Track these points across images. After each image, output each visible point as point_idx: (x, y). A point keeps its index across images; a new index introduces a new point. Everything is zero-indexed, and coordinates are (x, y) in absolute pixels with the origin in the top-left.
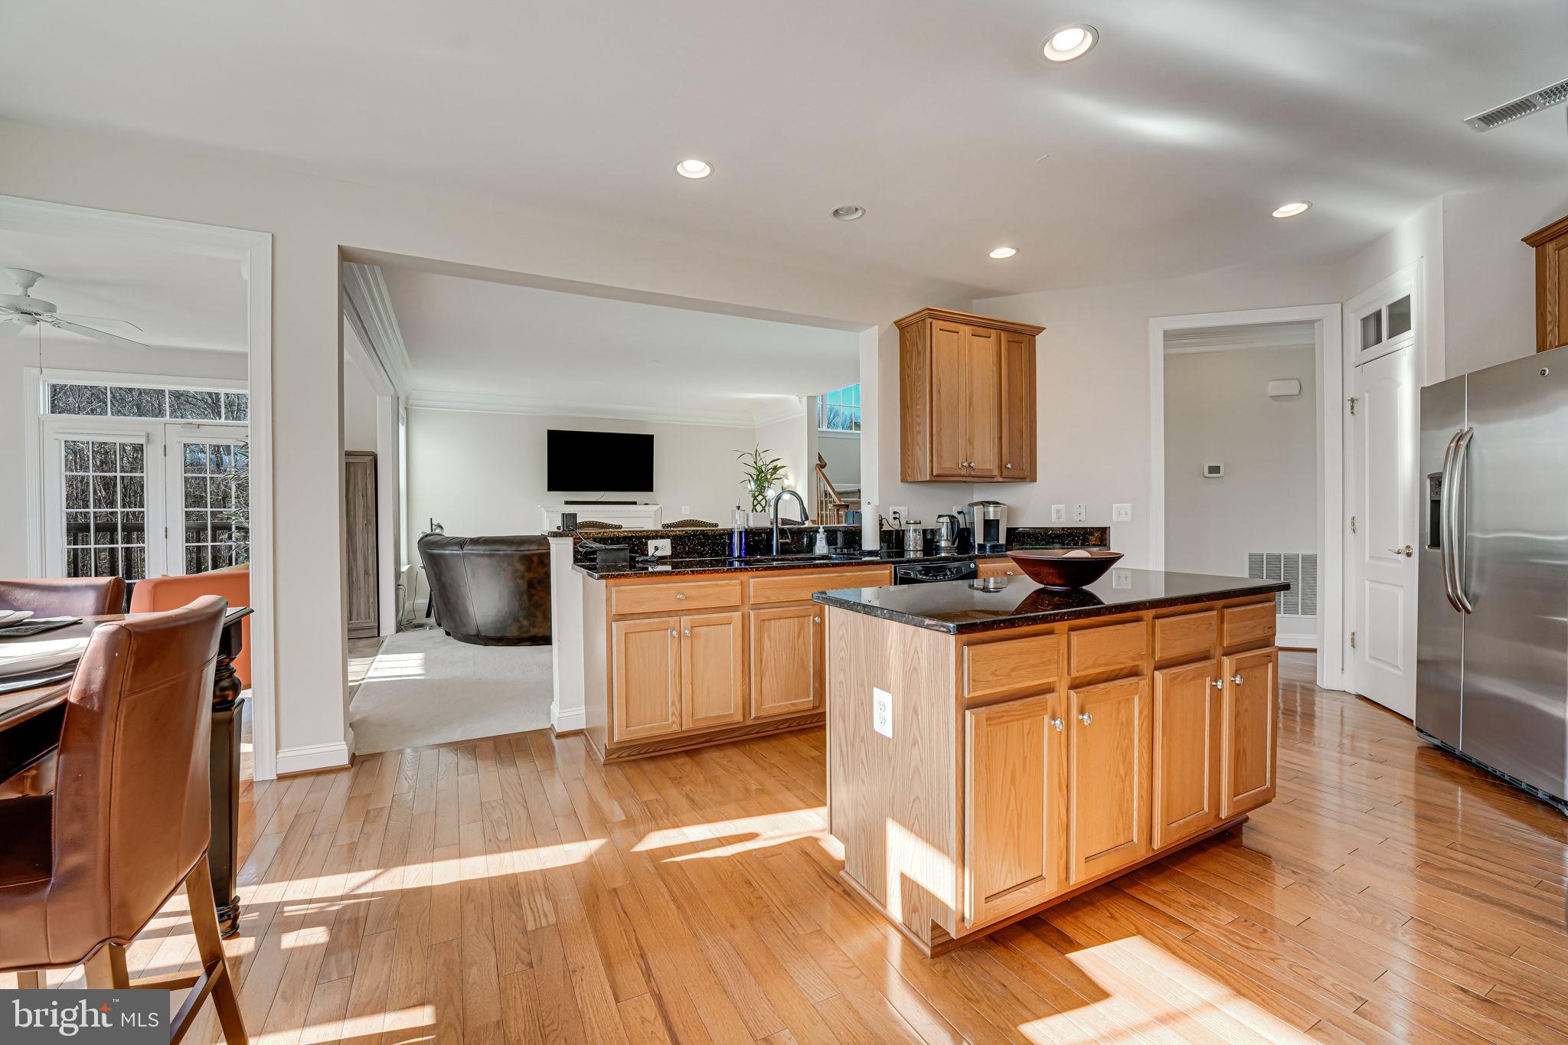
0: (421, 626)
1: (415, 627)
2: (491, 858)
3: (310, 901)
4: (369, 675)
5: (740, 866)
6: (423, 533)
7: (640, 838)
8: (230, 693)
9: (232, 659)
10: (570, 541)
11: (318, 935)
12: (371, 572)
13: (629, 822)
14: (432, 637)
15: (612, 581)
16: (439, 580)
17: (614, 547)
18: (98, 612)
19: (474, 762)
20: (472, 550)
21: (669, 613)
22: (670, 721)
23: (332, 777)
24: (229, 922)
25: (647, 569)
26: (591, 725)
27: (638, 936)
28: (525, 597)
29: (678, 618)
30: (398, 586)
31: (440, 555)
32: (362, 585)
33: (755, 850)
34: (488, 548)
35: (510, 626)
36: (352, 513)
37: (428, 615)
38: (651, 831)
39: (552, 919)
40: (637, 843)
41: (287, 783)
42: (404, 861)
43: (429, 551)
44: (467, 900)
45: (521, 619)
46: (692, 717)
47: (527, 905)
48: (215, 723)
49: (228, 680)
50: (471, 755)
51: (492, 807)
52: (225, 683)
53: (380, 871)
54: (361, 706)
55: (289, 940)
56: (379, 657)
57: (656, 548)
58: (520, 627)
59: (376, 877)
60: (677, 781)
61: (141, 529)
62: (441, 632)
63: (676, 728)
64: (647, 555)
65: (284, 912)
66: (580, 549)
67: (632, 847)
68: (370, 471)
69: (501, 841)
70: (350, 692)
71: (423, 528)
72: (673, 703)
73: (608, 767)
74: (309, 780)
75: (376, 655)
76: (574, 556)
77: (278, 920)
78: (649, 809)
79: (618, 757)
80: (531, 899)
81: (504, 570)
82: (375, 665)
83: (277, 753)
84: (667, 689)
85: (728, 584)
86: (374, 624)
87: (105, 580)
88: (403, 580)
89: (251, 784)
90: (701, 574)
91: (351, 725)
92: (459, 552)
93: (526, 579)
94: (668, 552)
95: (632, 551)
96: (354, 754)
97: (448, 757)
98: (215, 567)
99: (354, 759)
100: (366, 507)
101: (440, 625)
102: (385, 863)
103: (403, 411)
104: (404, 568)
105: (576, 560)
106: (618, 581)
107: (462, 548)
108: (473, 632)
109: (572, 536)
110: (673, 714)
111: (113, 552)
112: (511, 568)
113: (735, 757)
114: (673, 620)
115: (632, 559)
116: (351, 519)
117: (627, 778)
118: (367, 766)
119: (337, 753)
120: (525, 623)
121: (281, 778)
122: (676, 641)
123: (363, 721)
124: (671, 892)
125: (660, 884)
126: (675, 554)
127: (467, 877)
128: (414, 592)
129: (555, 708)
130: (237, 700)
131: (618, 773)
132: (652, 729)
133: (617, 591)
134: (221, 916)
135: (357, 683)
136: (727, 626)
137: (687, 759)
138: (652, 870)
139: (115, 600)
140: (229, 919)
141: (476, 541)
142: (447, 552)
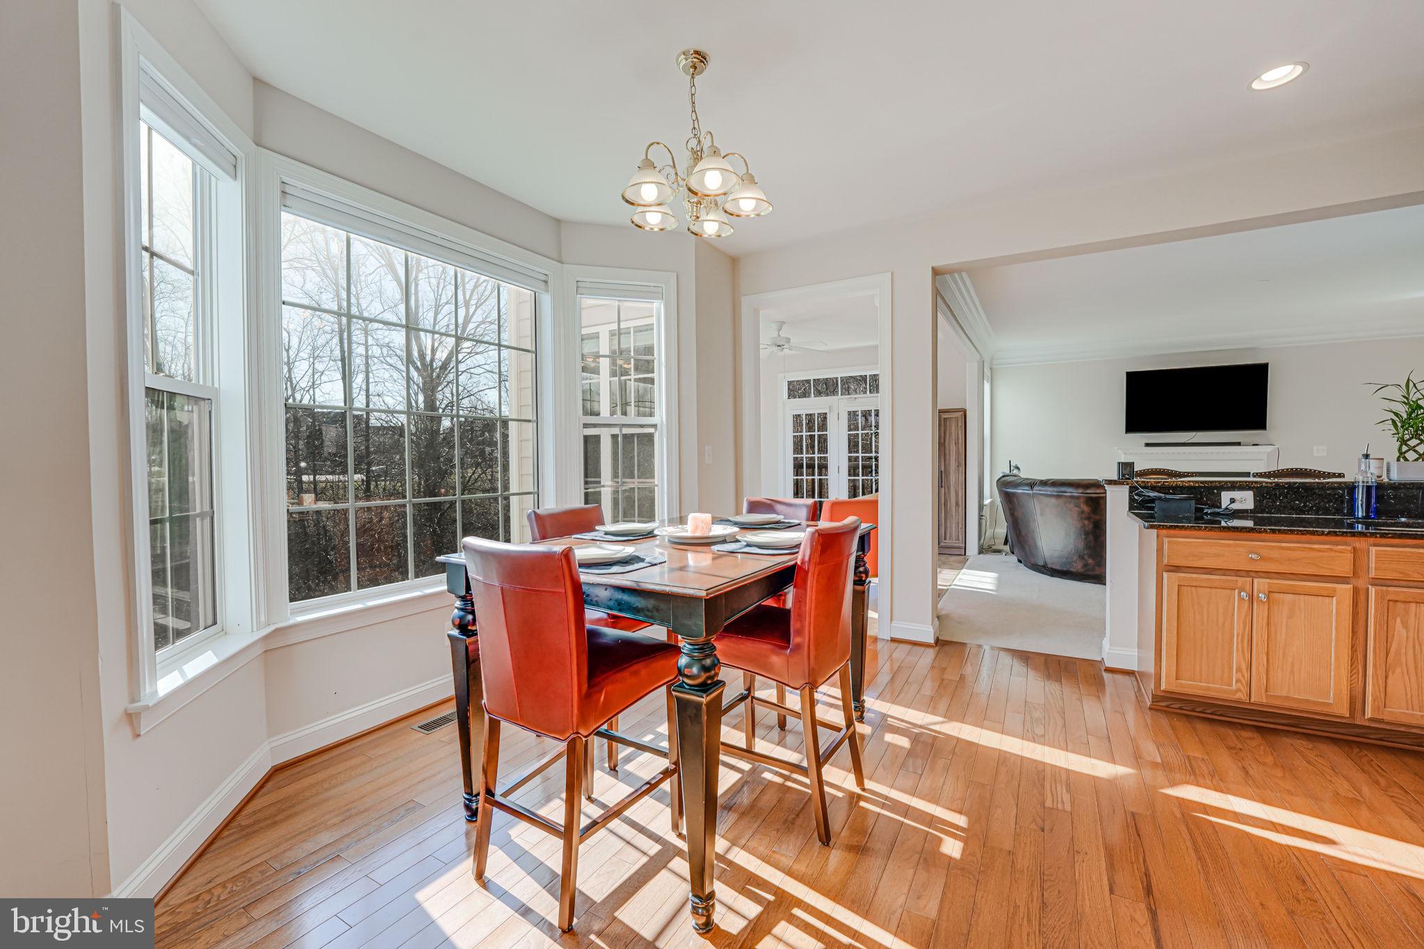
0: (999, 551)
1: (994, 552)
2: (1026, 743)
3: (902, 721)
4: (954, 583)
5: (1295, 860)
6: (1003, 473)
7: (1173, 784)
8: (864, 575)
9: (865, 555)
10: (1126, 489)
11: (904, 742)
12: (960, 504)
13: (1166, 766)
14: (1006, 562)
15: (1164, 532)
16: (1012, 515)
17: (1177, 497)
18: (808, 520)
19: (1025, 670)
20: (1042, 491)
21: (1237, 573)
22: (1234, 687)
23: (922, 649)
24: (859, 713)
25: (1220, 523)
26: (1142, 669)
27: (1147, 858)
28: (1091, 538)
29: (1249, 579)
30: (981, 517)
31: (1014, 494)
32: (954, 514)
33: (1324, 855)
34: (1055, 489)
35: (1075, 562)
36: (948, 457)
37: (1006, 543)
38: (1188, 783)
39: (1068, 808)
40: (1168, 787)
41: (895, 645)
42: (962, 719)
43: (1005, 489)
44: (1003, 764)
45: (1086, 557)
46: (1266, 691)
47: (1048, 788)
48: (855, 592)
49: (863, 568)
50: (1024, 663)
51: (1034, 707)
52: (861, 569)
53: (945, 720)
54: (945, 605)
55: (889, 737)
56: (963, 570)
57: (1233, 501)
58: (1086, 565)
59: (942, 723)
60: (1235, 752)
61: (826, 467)
62: (1014, 559)
63: (1242, 696)
64: (1220, 507)
65: (887, 720)
66: (1136, 497)
67: (1162, 788)
68: (961, 424)
69: (1037, 735)
70: (939, 594)
71: (1003, 469)
72: (1239, 670)
73: (1153, 711)
74: (908, 647)
75: (962, 569)
76: (1130, 503)
77: (884, 724)
78: (1190, 763)
79: (1167, 706)
80: (1053, 786)
81: (1071, 510)
82: (960, 576)
83: (891, 623)
84: (1231, 653)
85: (1331, 550)
86: (961, 545)
87: (810, 501)
88: (986, 512)
89: (876, 639)
90: (1286, 533)
91: (938, 617)
92: (1029, 492)
93: (1092, 520)
94: (1250, 505)
95: (1199, 501)
96: (938, 638)
97: (1006, 659)
98: (863, 494)
99: (937, 641)
100: (958, 453)
101: (1013, 553)
102: (949, 716)
103: (988, 371)
104: (987, 501)
105: (1131, 508)
106: (1172, 532)
107: (1032, 488)
108: (1041, 563)
109: (1128, 484)
110: (1238, 681)
111: (813, 480)
112: (1077, 509)
113: (1333, 754)
114: (1240, 581)
115: (1198, 510)
116: (947, 462)
117: (1173, 728)
118: (947, 648)
119: (927, 633)
120: (1090, 561)
121: (893, 640)
122: (1246, 605)
123: (947, 616)
124: (1194, 842)
125: (1183, 828)
126: (1259, 507)
127: (1005, 748)
128: (995, 523)
129: (1106, 643)
130: (867, 581)
131: (1164, 721)
132: (1209, 689)
133: (1169, 542)
134: (856, 707)
135: (946, 588)
136: (1327, 600)
137: (1256, 735)
138: (1179, 815)
139: (815, 514)
140: (859, 711)
141: (1044, 483)
142: (1020, 491)
